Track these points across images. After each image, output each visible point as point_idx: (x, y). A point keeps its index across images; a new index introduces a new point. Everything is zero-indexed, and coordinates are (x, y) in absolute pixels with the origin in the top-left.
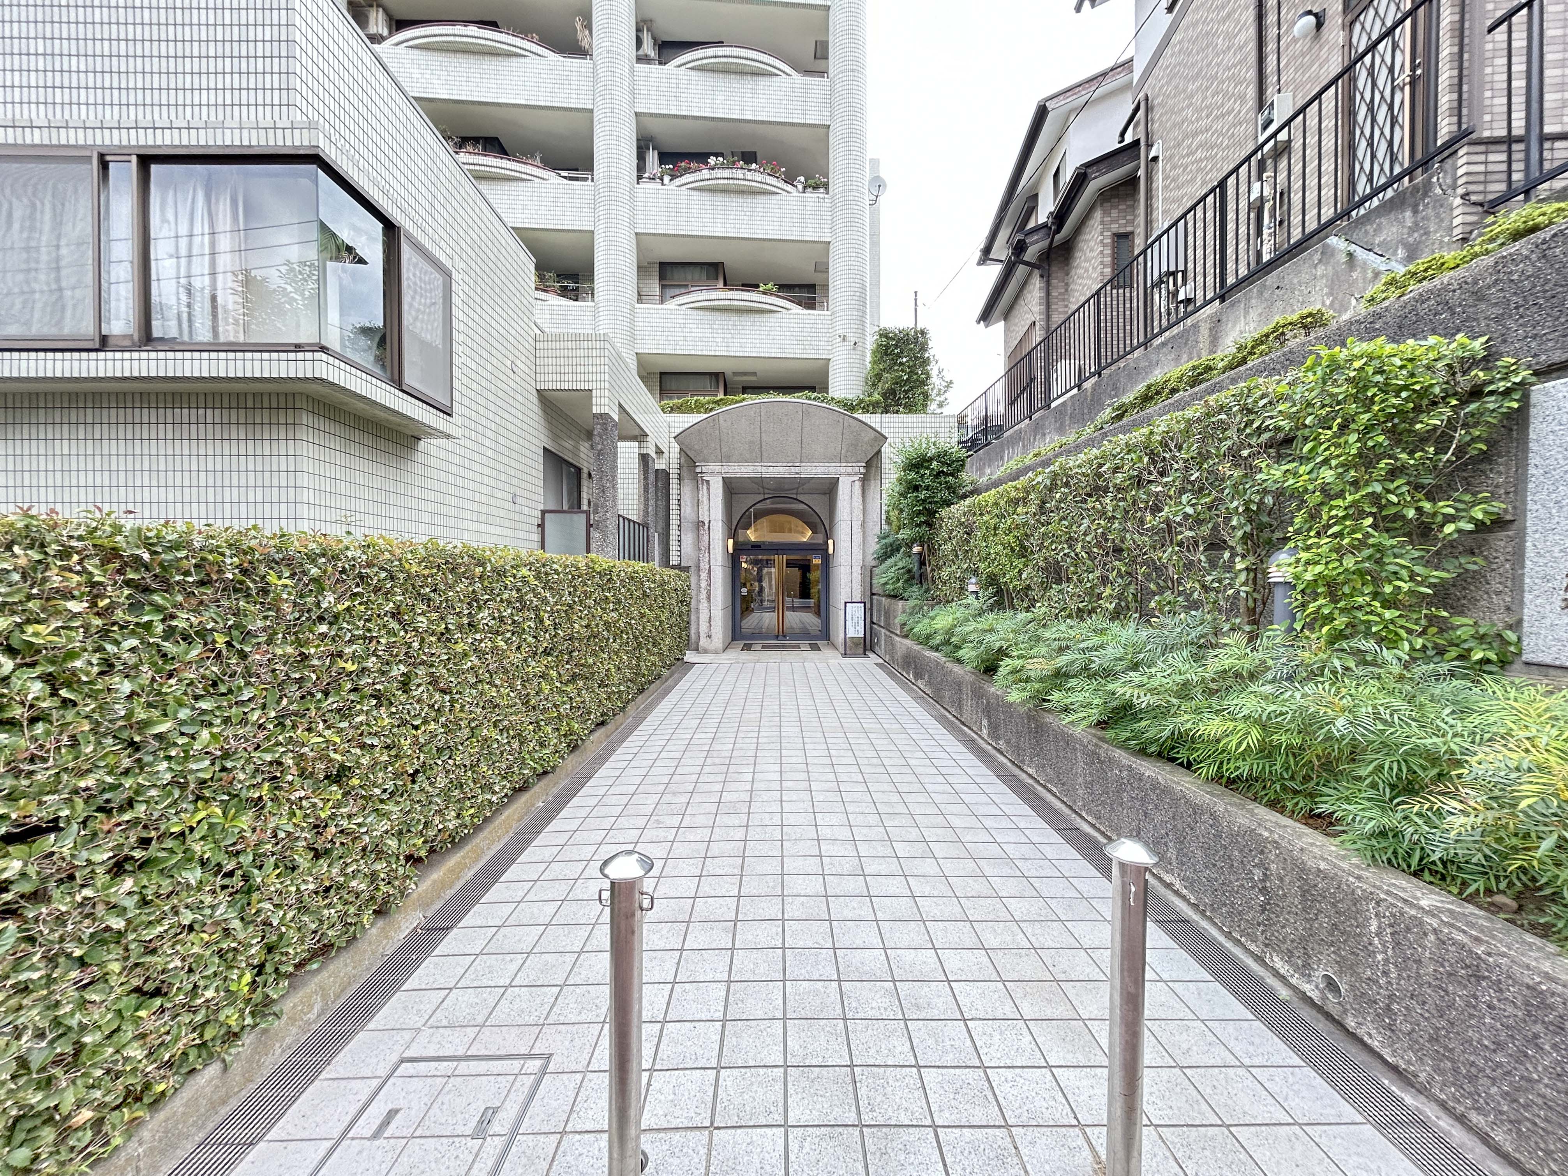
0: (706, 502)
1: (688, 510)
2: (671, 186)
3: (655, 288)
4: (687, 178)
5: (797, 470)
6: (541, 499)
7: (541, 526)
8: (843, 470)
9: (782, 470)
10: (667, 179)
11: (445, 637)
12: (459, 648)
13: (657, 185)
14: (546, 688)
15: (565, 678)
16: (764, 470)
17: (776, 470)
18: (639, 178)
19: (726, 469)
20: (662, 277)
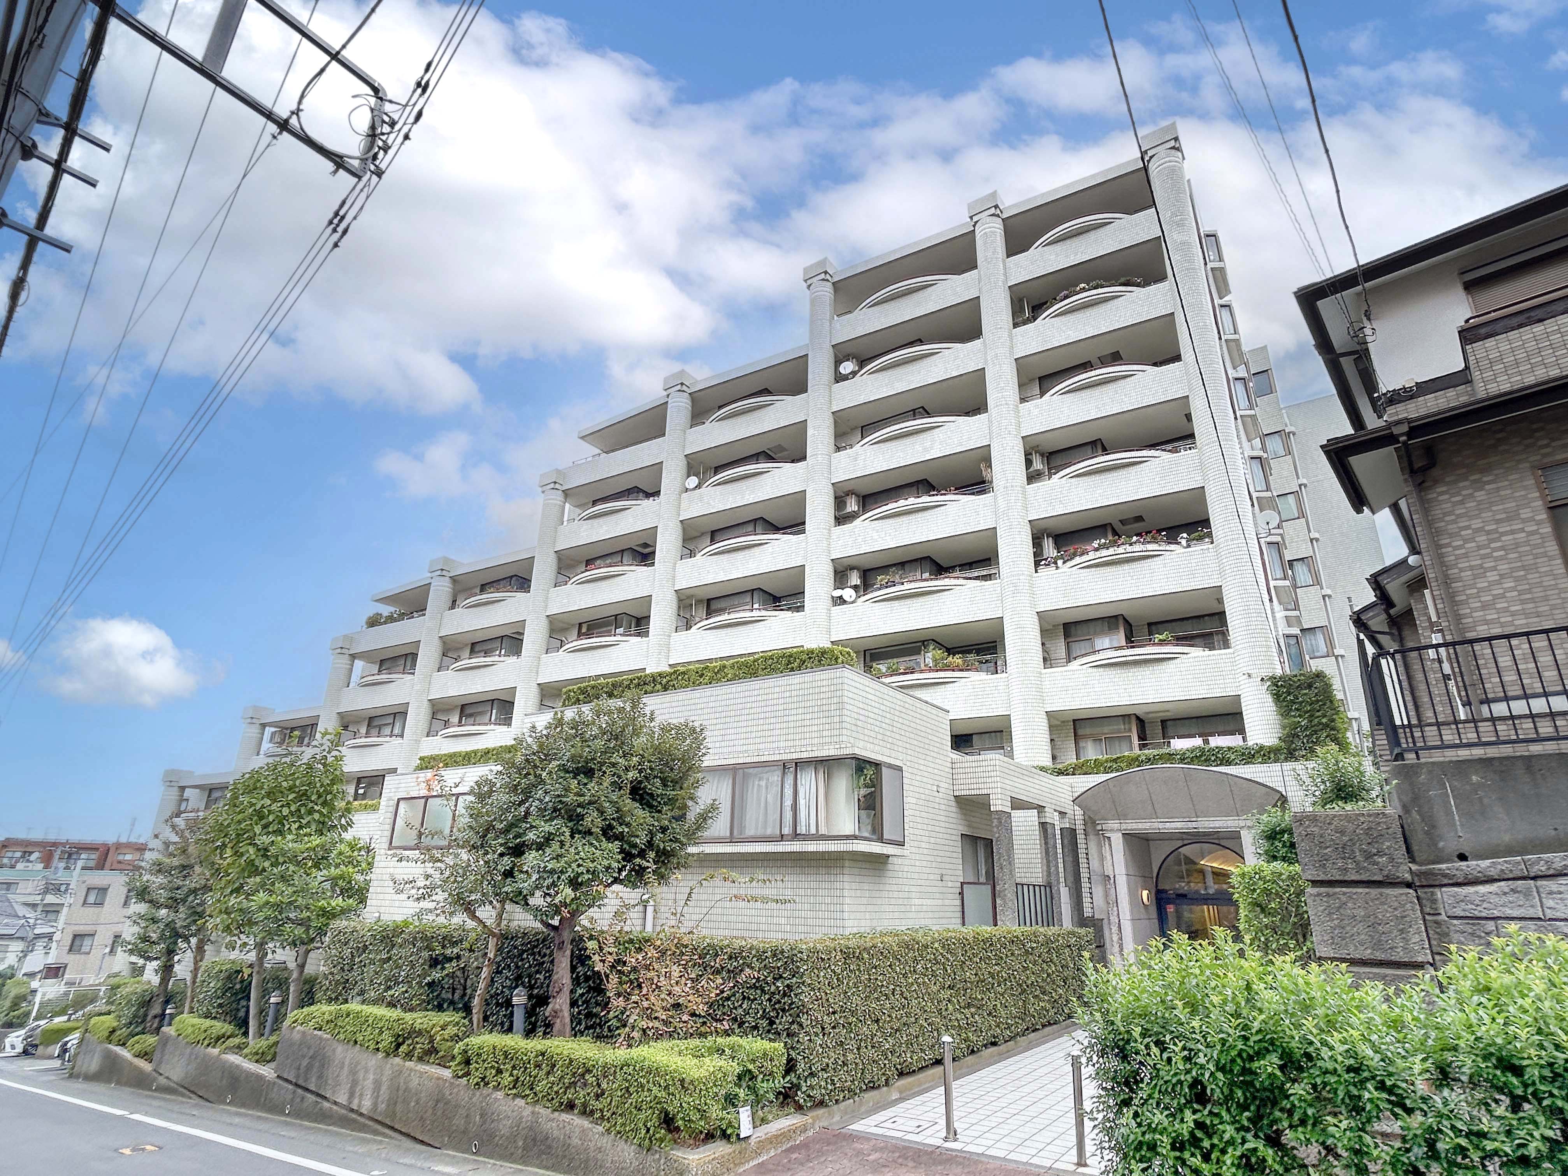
0: (1109, 857)
1: (1095, 864)
2: (1065, 568)
3: (1059, 648)
4: (1078, 560)
5: (1194, 825)
6: (961, 873)
7: (961, 894)
8: (1242, 824)
9: (1179, 825)
10: (1060, 562)
11: (905, 976)
12: (910, 980)
13: (1052, 568)
14: (950, 1007)
15: (963, 1004)
16: (1161, 826)
17: (1173, 825)
18: (1037, 564)
19: (1124, 826)
20: (1067, 635)
